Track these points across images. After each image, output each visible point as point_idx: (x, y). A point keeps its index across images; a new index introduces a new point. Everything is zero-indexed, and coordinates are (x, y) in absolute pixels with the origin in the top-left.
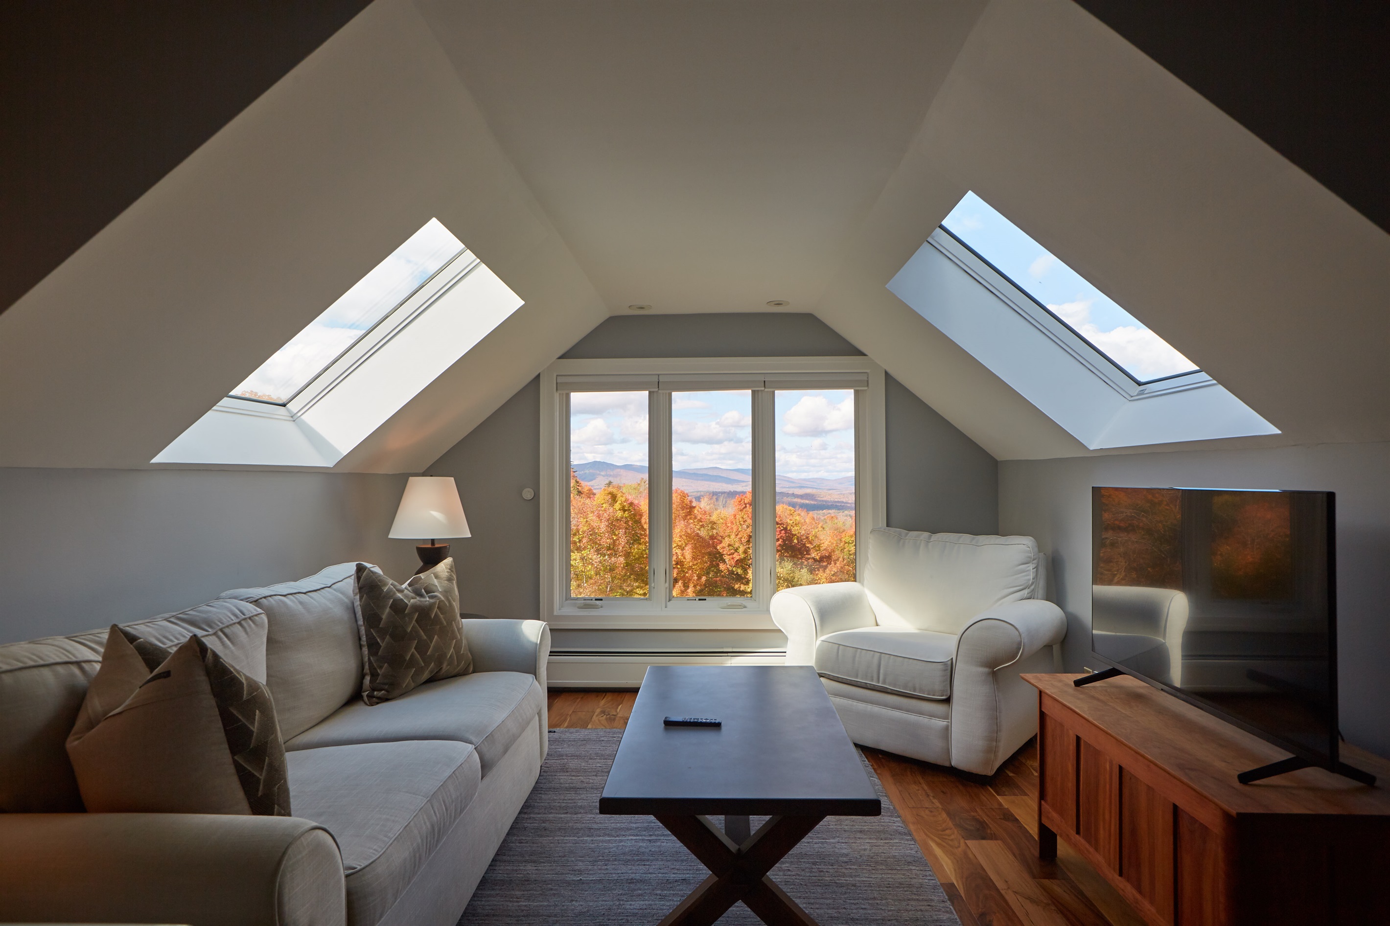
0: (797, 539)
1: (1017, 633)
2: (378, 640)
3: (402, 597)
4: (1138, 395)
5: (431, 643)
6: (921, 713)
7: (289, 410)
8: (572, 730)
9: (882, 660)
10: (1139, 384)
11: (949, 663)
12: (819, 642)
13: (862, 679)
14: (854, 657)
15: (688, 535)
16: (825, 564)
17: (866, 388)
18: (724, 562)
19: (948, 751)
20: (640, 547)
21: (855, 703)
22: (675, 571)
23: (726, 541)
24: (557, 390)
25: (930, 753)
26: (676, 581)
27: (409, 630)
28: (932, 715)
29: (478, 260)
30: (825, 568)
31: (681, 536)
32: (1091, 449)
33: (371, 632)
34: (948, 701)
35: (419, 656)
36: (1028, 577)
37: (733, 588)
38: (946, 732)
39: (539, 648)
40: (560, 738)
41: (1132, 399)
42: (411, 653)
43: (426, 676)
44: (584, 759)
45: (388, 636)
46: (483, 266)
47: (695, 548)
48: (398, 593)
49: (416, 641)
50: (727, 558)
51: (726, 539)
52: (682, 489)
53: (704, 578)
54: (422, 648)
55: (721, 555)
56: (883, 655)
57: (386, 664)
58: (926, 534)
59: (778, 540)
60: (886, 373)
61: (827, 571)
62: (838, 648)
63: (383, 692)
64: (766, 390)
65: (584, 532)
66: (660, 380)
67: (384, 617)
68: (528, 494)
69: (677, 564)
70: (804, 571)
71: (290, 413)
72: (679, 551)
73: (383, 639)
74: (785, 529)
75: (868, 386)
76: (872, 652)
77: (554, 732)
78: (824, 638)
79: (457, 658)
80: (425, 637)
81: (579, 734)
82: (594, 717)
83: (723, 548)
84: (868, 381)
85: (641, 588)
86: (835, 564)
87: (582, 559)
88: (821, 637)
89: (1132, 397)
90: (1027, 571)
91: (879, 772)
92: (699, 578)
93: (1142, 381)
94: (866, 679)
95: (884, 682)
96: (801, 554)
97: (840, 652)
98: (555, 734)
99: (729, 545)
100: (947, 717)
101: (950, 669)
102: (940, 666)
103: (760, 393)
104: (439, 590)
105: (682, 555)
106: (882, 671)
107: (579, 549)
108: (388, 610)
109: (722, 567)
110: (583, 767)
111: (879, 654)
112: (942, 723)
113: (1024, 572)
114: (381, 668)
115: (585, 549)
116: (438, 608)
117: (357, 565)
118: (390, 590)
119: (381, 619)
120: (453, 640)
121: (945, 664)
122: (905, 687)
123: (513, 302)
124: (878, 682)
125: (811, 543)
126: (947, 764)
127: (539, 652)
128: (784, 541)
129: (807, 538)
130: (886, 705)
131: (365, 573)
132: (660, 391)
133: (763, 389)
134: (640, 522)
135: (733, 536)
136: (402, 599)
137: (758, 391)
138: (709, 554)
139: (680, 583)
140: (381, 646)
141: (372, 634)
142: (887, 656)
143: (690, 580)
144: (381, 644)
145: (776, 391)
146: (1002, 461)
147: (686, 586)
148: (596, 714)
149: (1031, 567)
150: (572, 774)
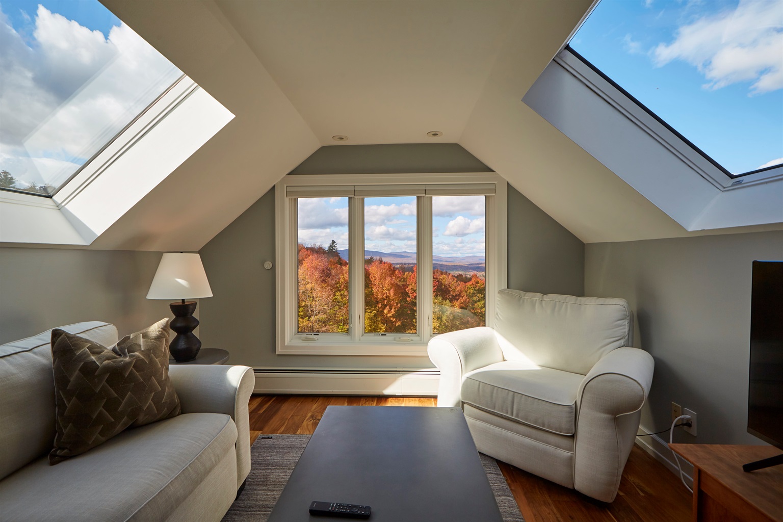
0: (444, 286)
1: (640, 387)
2: (65, 401)
3: (95, 360)
4: (732, 186)
5: (123, 400)
6: (548, 443)
7: (54, 201)
8: (285, 436)
9: (515, 398)
10: (732, 177)
11: (574, 406)
12: (464, 378)
13: (499, 411)
14: (492, 393)
15: (391, 284)
16: (457, 298)
17: (494, 194)
18: (409, 297)
19: (572, 478)
20: (369, 289)
21: (492, 427)
22: (386, 301)
23: (410, 287)
24: (287, 196)
25: (556, 475)
26: (386, 306)
27: (97, 390)
28: (557, 446)
29: (196, 84)
30: (457, 300)
31: (388, 285)
32: (689, 230)
33: (60, 393)
34: (573, 437)
35: (107, 413)
36: (624, 330)
37: (413, 309)
38: (571, 462)
39: (239, 392)
40: (273, 445)
41: (725, 189)
42: (98, 412)
43: (119, 428)
44: (284, 469)
45: (74, 397)
46: (201, 89)
47: (395, 290)
48: (93, 355)
49: (105, 400)
50: (410, 295)
51: (410, 286)
52: (390, 262)
53: (399, 305)
54: (111, 405)
55: (408, 293)
56: (516, 394)
57: (71, 424)
58: (539, 295)
59: (435, 286)
60: (508, 183)
61: (459, 301)
62: (479, 384)
63: (66, 451)
64: (426, 196)
65: (342, 282)
66: (356, 189)
67: (72, 379)
68: (268, 265)
69: (386, 298)
70: (447, 301)
71: (56, 204)
72: (387, 292)
73: (69, 401)
74: (438, 281)
75: (495, 192)
76: (507, 391)
77: (271, 438)
78: (469, 374)
79: (156, 408)
80: (116, 395)
81: (288, 440)
82: (305, 421)
83: (409, 290)
84: (495, 189)
85: (369, 309)
86: (462, 298)
87: (341, 295)
88: (465, 373)
89: (724, 188)
90: (624, 325)
91: (513, 488)
92: (397, 304)
93: (734, 174)
94: (502, 412)
95: (517, 416)
96: (446, 293)
97: (481, 388)
98: (271, 440)
99: (411, 289)
100: (571, 449)
101: (575, 412)
102: (566, 409)
103: (422, 198)
104: (141, 350)
105: (389, 293)
106: (515, 407)
107: (340, 291)
108: (77, 372)
109: (408, 299)
110: (280, 480)
111: (512, 393)
112: (567, 454)
113: (621, 326)
114: (65, 427)
115: (342, 290)
116: (134, 367)
117: (53, 331)
118: (84, 353)
119: (70, 381)
120: (151, 392)
121: (570, 408)
122: (535, 422)
123: (226, 116)
124: (512, 415)
125: (451, 288)
126: (571, 487)
127: (238, 395)
128: (438, 287)
129: (449, 285)
130: (518, 433)
131: (60, 338)
132: (355, 197)
133: (424, 195)
134: (369, 278)
135: (413, 284)
136: (94, 362)
137: (421, 196)
138: (402, 293)
139: (388, 307)
140: (67, 407)
141: (61, 395)
142: (520, 395)
143: (393, 305)
144: (67, 405)
145: (433, 197)
146: (586, 244)
147: (391, 309)
148: (307, 418)
149: (626, 322)
150: (270, 489)
